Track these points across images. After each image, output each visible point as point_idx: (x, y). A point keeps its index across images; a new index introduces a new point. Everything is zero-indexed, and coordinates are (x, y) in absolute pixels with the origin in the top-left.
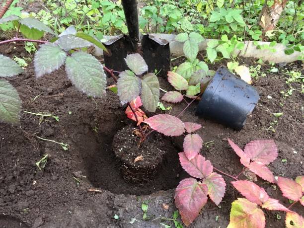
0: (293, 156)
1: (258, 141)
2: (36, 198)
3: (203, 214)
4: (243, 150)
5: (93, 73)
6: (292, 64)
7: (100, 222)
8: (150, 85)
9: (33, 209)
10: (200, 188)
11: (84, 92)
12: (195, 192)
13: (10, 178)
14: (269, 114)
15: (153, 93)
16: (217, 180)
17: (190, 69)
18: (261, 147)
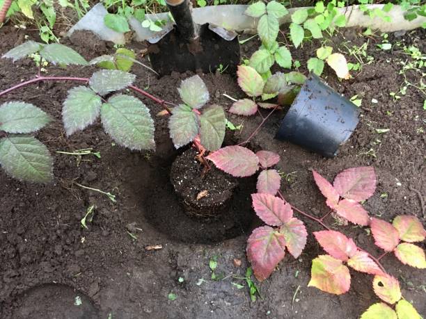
0: (396, 190)
1: (354, 169)
2: (87, 259)
3: (280, 269)
4: (332, 184)
5: (137, 121)
6: (413, 32)
7: (163, 285)
8: (211, 120)
9: (86, 273)
10: (276, 241)
11: (126, 146)
12: (270, 245)
13: (54, 238)
14: (371, 131)
15: (216, 130)
16: (297, 229)
17: (267, 58)
18: (356, 177)
